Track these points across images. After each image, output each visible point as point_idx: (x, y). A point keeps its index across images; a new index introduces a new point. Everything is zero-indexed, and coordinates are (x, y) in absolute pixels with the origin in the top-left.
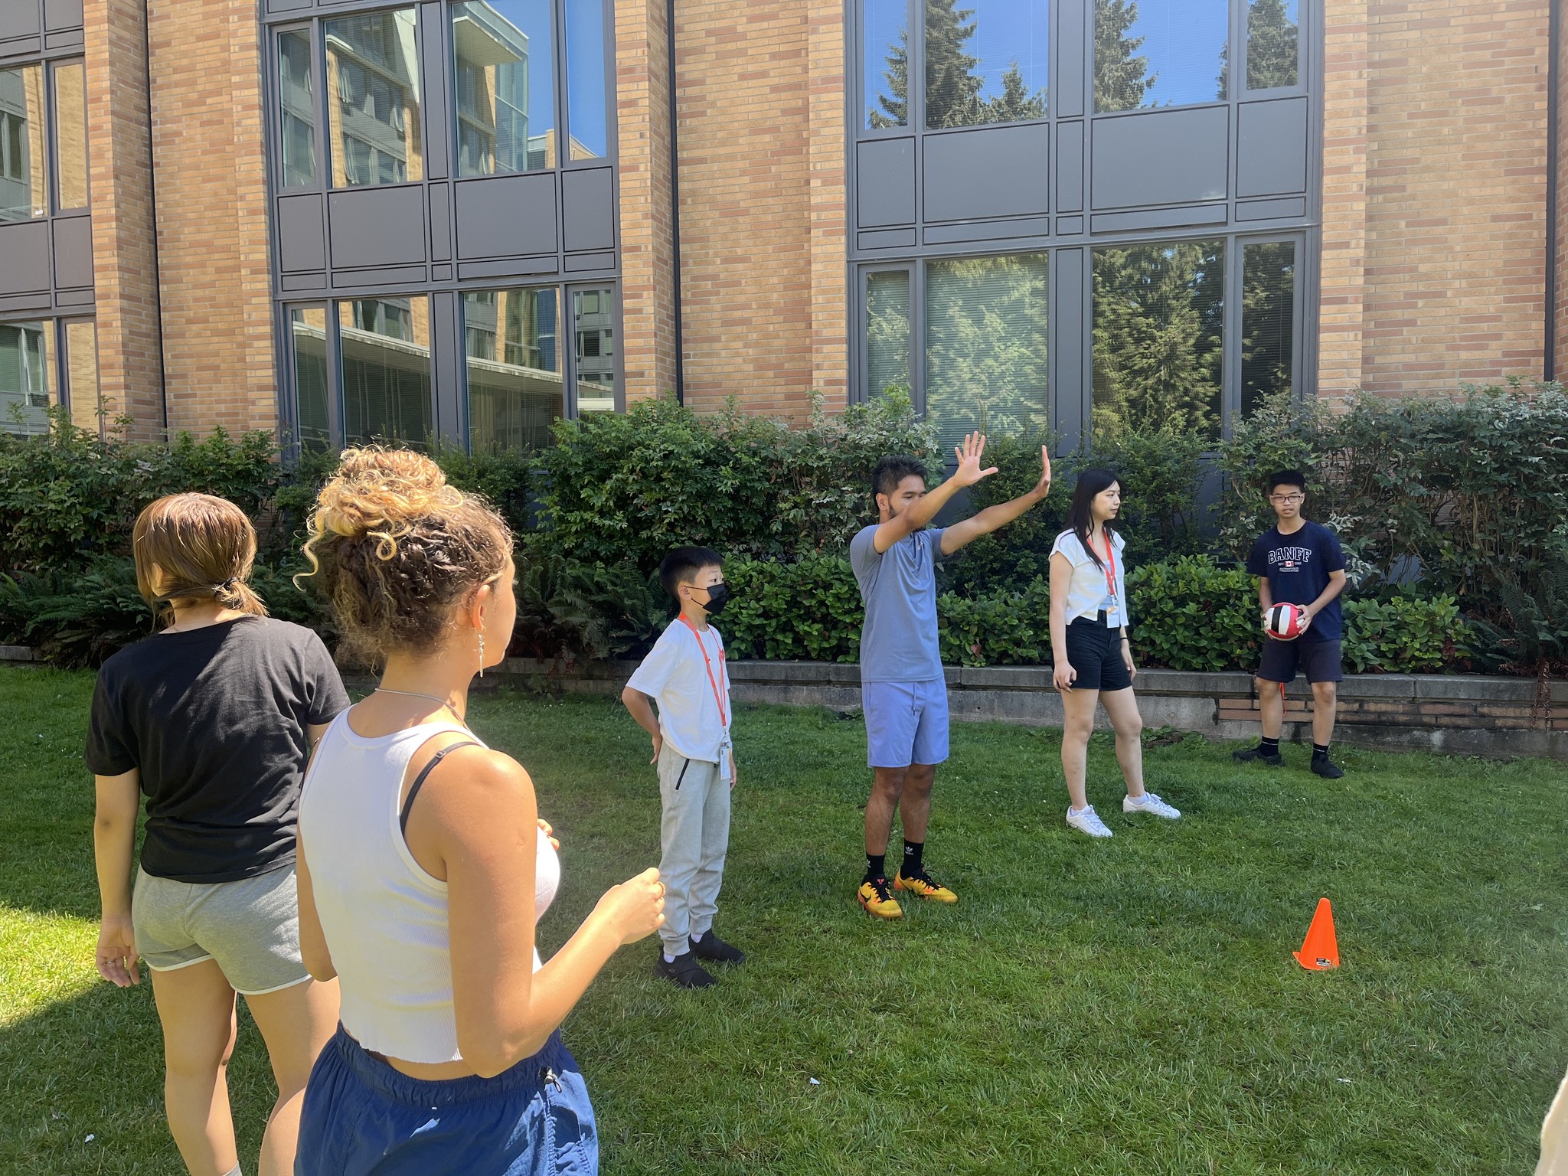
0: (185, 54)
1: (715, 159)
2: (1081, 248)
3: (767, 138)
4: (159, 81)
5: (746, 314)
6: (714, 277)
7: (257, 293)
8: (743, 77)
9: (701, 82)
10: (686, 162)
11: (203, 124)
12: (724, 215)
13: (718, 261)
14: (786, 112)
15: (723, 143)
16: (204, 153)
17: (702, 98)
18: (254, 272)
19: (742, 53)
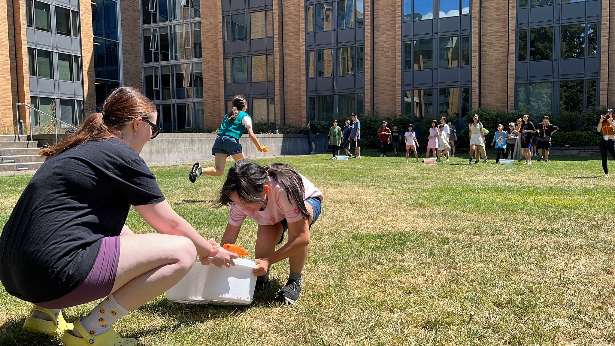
0: (382, 45)
1: (488, 64)
2: (558, 81)
3: (498, 61)
4: (376, 49)
5: (494, 91)
6: (487, 85)
7: (399, 89)
8: (494, 51)
9: (486, 51)
10: (482, 65)
11: (385, 58)
12: (490, 74)
13: (488, 82)
14: (502, 57)
15: (490, 62)
16: (385, 63)
17: (486, 54)
18: (399, 85)
19: (494, 46)
